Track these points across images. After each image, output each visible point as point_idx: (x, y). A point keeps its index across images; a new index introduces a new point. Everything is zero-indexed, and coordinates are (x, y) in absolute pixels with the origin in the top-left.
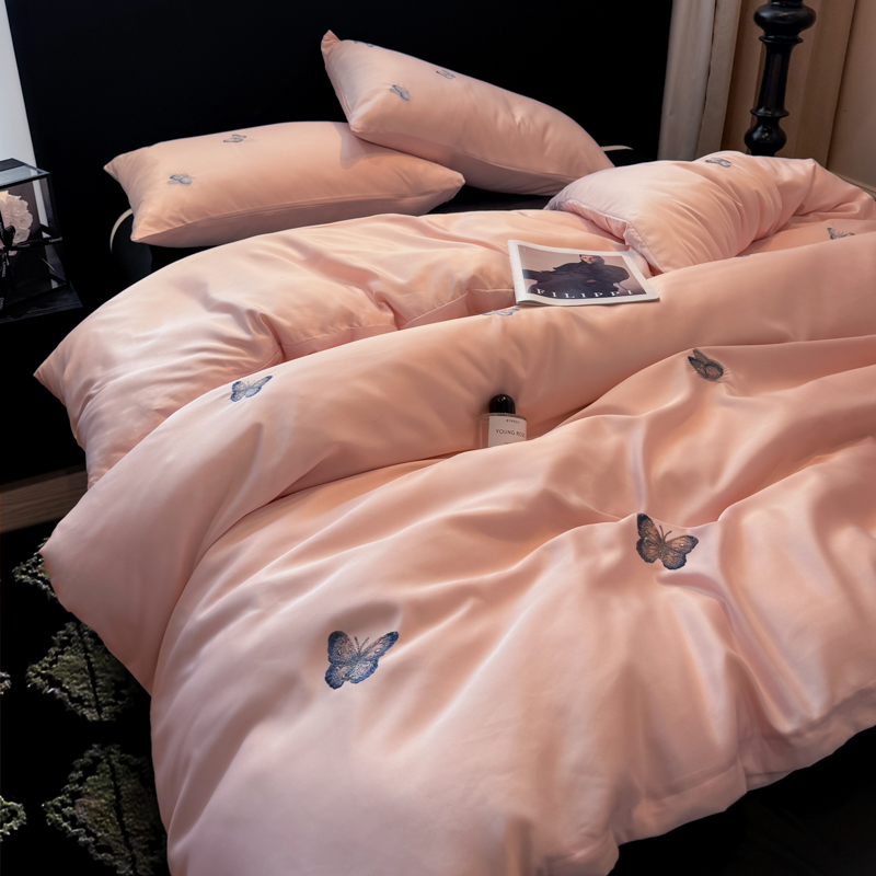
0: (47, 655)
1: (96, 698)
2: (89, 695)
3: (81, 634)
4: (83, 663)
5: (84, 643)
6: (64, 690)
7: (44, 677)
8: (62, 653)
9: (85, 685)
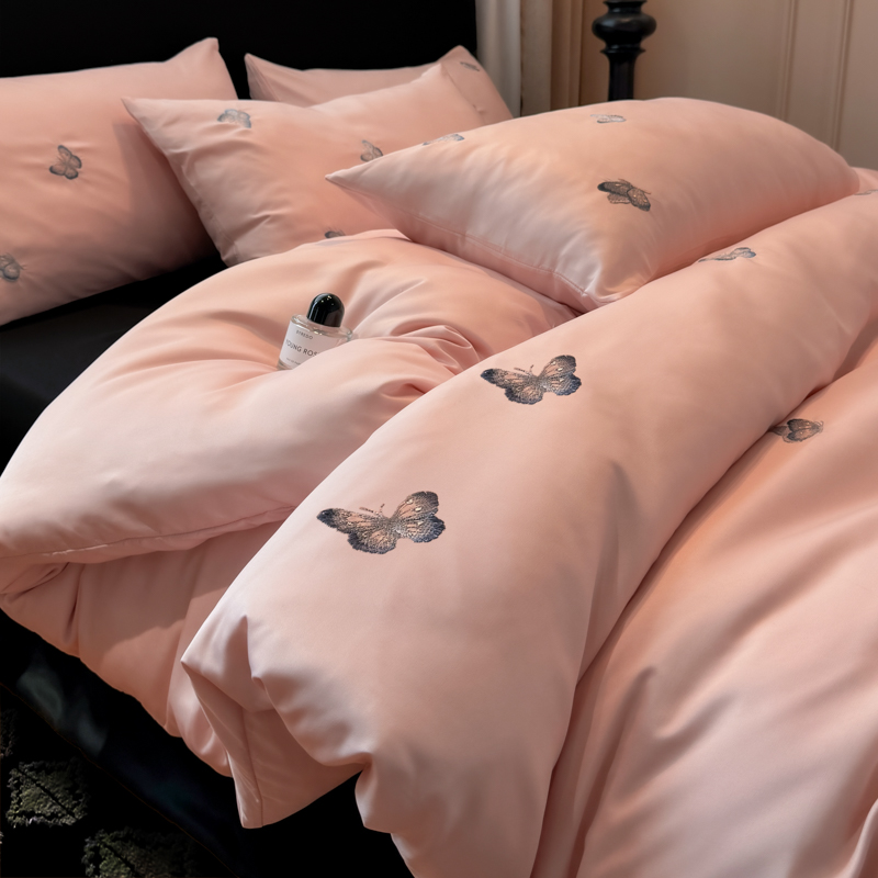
0: (12, 799)
1: (63, 807)
2: (57, 808)
4: (38, 790)
5: (29, 777)
6: (39, 815)
7: (20, 815)
8: (21, 792)
9: (50, 803)
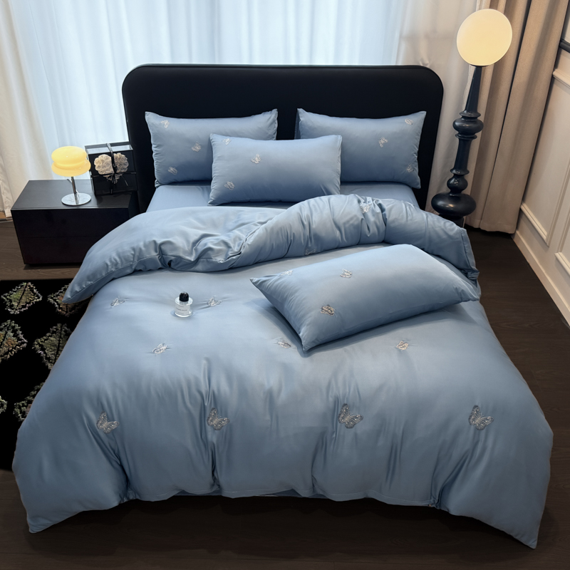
0: (45, 336)
2: (53, 357)
3: (61, 330)
4: (57, 343)
5: (61, 334)
6: (45, 353)
7: (40, 345)
8: (51, 336)
9: (53, 352)
